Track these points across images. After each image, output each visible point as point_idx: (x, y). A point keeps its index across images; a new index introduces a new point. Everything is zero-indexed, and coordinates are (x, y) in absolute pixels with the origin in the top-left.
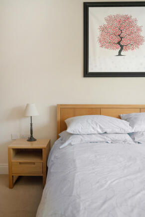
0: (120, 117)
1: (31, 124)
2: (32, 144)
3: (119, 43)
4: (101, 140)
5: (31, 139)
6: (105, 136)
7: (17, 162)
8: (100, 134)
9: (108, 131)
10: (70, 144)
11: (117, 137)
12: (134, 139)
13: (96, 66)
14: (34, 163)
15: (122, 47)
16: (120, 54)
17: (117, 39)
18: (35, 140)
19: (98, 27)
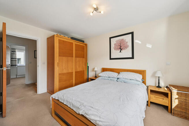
3: (120, 48)
13: (113, 56)
15: (121, 49)
16: (120, 52)
17: (119, 47)
19: (113, 44)
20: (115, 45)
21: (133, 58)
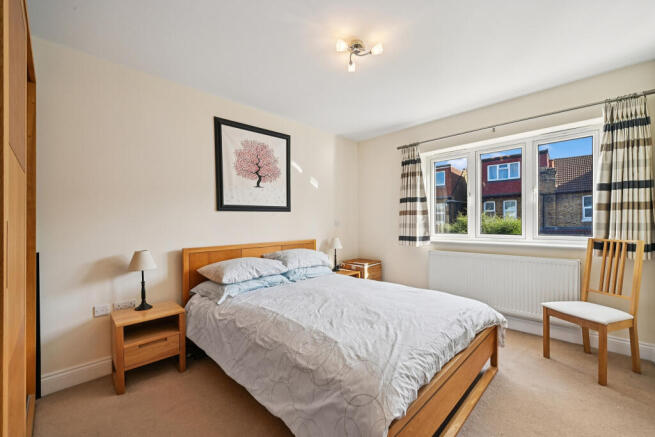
0: (262, 257)
1: (143, 283)
2: (144, 315)
3: (257, 173)
4: (258, 285)
5: (144, 307)
6: (262, 281)
7: (134, 346)
8: (254, 279)
9: (264, 273)
10: (229, 296)
11: (274, 279)
12: (288, 278)
13: (232, 197)
14: (166, 339)
15: (260, 177)
16: (258, 185)
17: (255, 169)
18: (151, 307)
19: (233, 150)
20: (239, 154)
21: (287, 209)
